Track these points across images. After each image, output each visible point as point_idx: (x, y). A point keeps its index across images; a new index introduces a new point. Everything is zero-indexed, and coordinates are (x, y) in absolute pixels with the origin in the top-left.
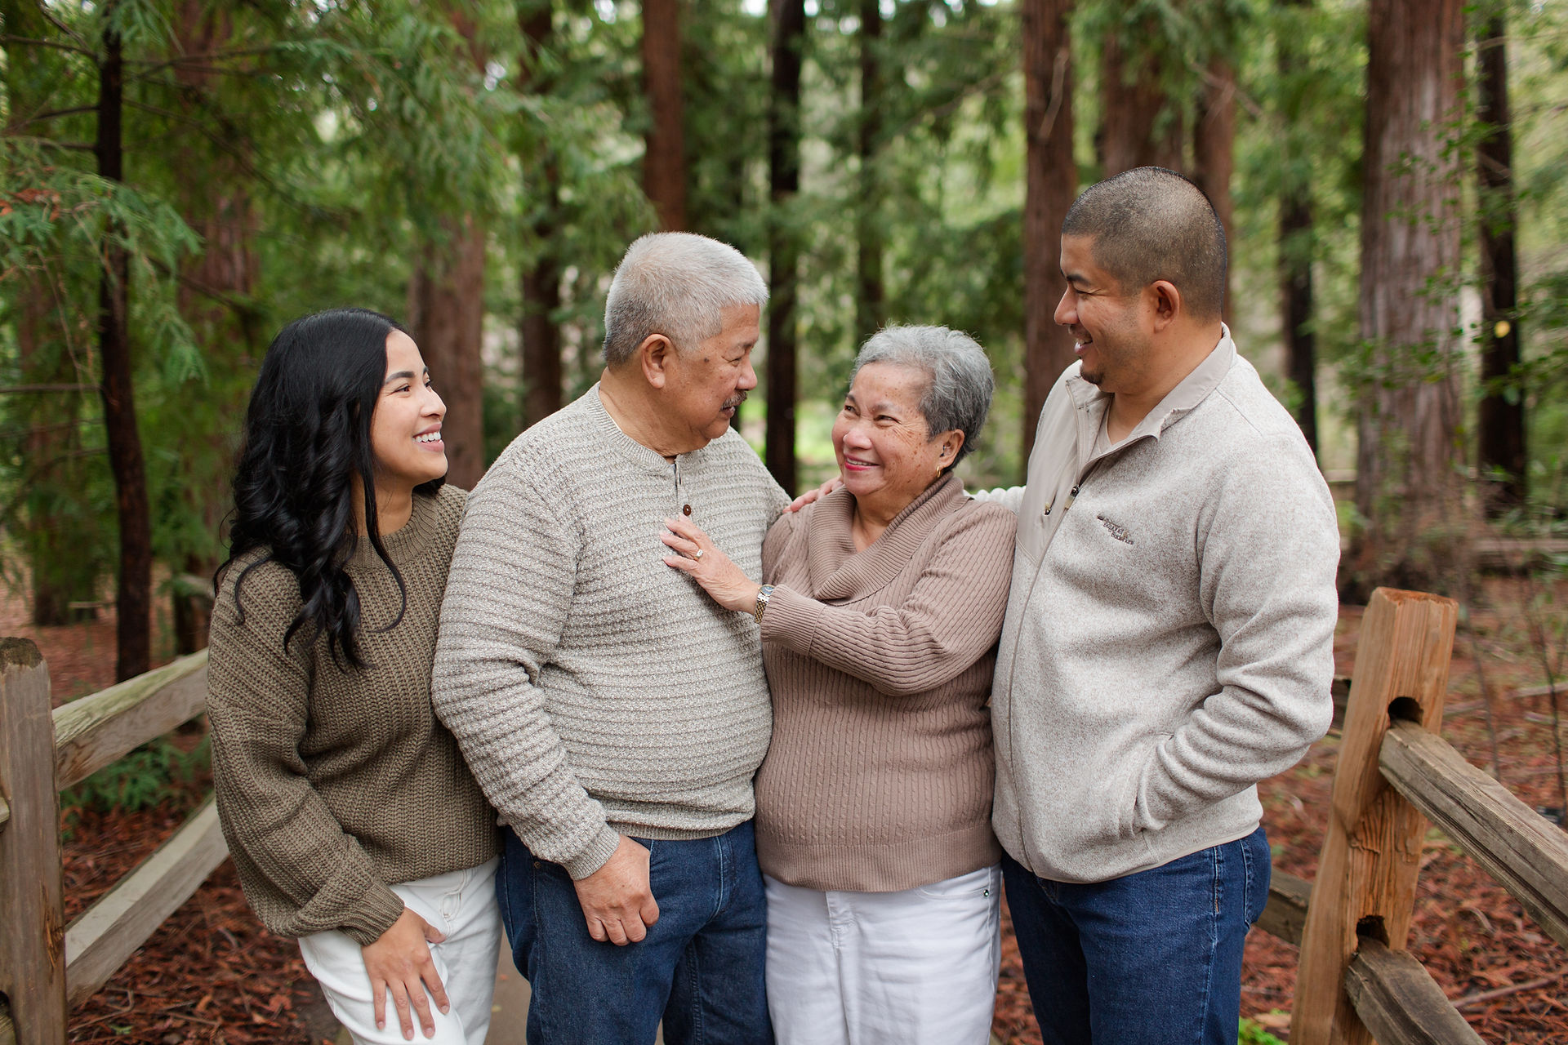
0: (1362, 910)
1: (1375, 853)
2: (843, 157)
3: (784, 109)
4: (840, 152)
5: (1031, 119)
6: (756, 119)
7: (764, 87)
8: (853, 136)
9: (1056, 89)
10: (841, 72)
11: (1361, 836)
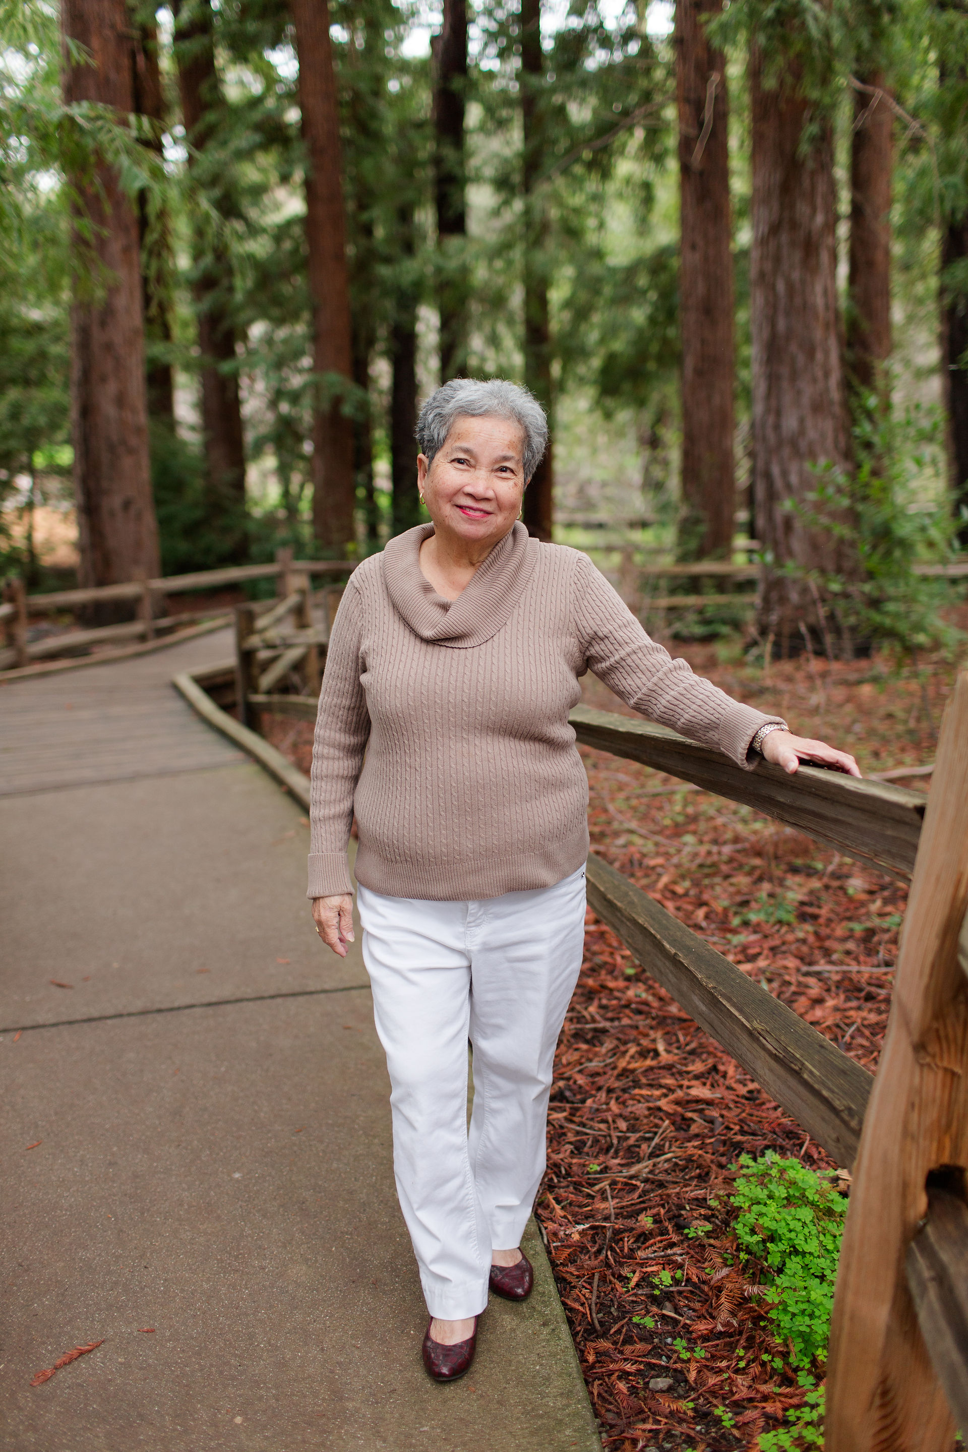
0: (933, 1157)
1: (954, 1074)
2: (507, 203)
3: (449, 152)
4: (503, 196)
5: (685, 147)
6: (421, 165)
7: (429, 130)
8: (517, 178)
9: (708, 114)
10: (504, 113)
11: (933, 1048)
